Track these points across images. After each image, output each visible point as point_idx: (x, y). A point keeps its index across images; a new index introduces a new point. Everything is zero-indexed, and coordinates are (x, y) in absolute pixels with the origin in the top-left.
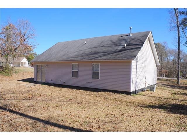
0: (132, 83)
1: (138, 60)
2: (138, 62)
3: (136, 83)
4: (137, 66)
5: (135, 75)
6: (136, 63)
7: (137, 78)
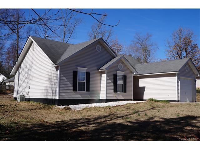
0: (14, 91)
1: (21, 72)
2: (20, 74)
3: (18, 91)
4: (19, 77)
5: (17, 85)
6: (18, 76)
7: (19, 87)
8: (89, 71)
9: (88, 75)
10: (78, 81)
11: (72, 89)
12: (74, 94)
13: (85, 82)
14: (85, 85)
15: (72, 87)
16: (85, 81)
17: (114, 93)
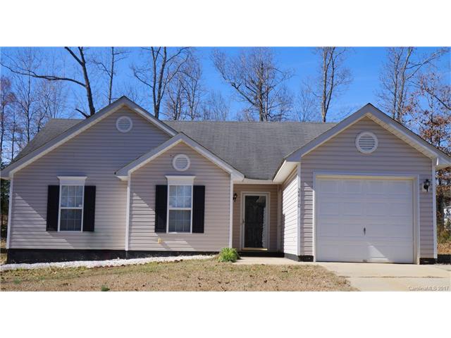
8: (94, 182)
9: (90, 192)
10: (60, 208)
11: (45, 226)
12: (51, 237)
13: (81, 210)
14: (81, 218)
15: (45, 222)
16: (81, 207)
17: (156, 234)
